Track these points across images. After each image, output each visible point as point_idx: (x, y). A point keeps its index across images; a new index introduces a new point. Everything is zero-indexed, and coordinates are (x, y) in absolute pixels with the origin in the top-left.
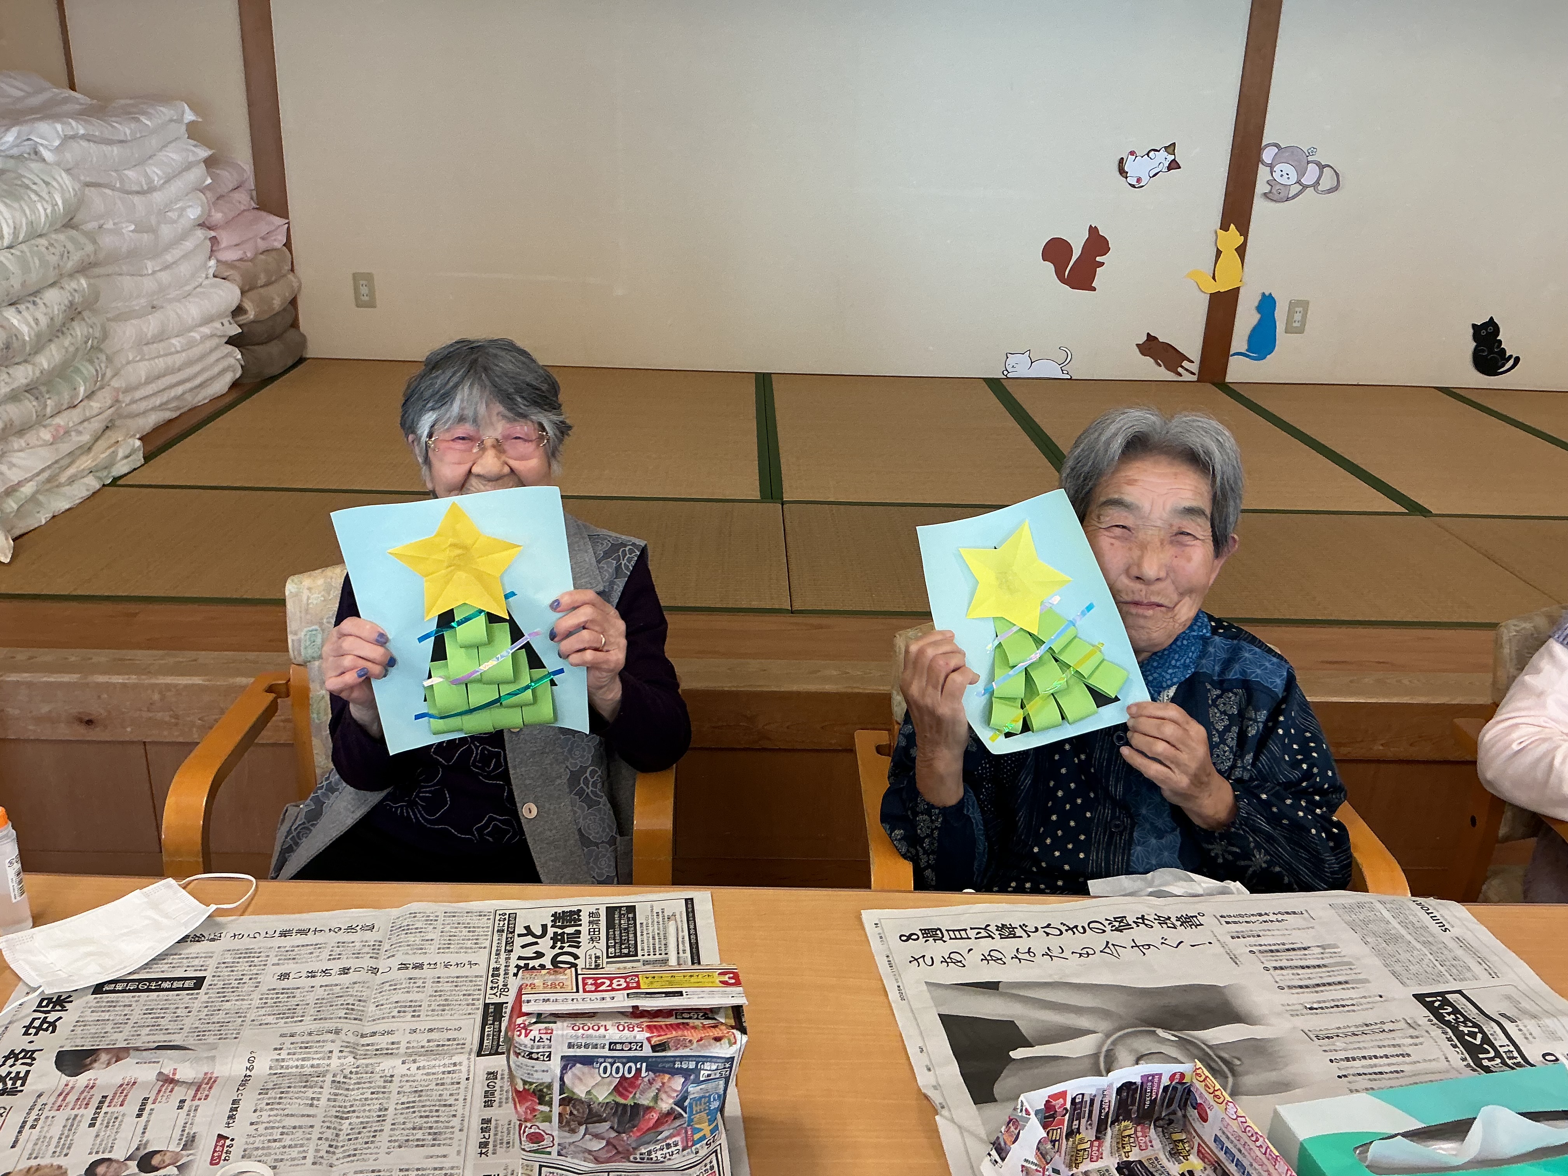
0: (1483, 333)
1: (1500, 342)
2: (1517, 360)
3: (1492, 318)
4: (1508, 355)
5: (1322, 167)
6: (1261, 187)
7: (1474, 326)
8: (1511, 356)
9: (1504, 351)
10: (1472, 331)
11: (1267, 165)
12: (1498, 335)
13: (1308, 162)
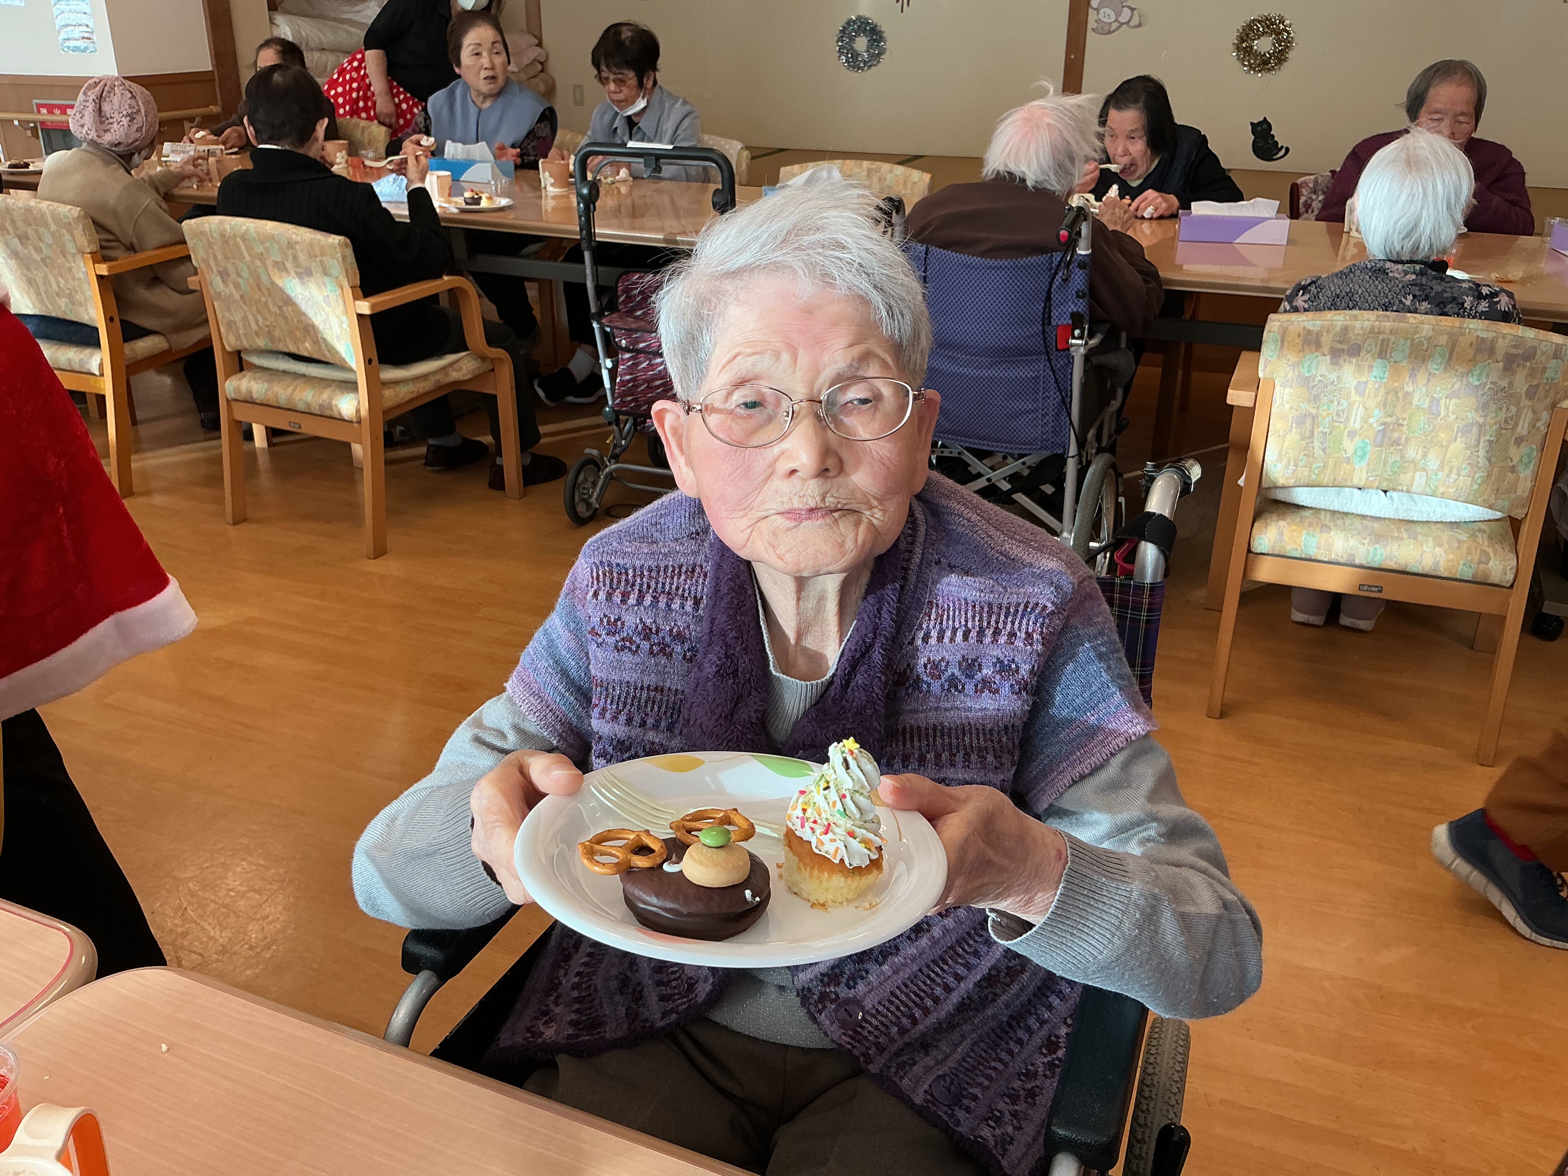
0: (1259, 129)
1: (1273, 136)
2: (1287, 150)
3: (1265, 119)
4: (1280, 146)
5: (1133, 10)
6: (1091, 24)
7: (1252, 124)
8: (1282, 147)
9: (1277, 143)
10: (1250, 127)
11: (1095, 9)
12: (1271, 130)
13: (1123, 7)
